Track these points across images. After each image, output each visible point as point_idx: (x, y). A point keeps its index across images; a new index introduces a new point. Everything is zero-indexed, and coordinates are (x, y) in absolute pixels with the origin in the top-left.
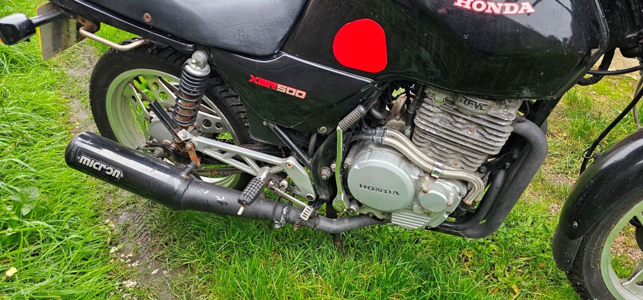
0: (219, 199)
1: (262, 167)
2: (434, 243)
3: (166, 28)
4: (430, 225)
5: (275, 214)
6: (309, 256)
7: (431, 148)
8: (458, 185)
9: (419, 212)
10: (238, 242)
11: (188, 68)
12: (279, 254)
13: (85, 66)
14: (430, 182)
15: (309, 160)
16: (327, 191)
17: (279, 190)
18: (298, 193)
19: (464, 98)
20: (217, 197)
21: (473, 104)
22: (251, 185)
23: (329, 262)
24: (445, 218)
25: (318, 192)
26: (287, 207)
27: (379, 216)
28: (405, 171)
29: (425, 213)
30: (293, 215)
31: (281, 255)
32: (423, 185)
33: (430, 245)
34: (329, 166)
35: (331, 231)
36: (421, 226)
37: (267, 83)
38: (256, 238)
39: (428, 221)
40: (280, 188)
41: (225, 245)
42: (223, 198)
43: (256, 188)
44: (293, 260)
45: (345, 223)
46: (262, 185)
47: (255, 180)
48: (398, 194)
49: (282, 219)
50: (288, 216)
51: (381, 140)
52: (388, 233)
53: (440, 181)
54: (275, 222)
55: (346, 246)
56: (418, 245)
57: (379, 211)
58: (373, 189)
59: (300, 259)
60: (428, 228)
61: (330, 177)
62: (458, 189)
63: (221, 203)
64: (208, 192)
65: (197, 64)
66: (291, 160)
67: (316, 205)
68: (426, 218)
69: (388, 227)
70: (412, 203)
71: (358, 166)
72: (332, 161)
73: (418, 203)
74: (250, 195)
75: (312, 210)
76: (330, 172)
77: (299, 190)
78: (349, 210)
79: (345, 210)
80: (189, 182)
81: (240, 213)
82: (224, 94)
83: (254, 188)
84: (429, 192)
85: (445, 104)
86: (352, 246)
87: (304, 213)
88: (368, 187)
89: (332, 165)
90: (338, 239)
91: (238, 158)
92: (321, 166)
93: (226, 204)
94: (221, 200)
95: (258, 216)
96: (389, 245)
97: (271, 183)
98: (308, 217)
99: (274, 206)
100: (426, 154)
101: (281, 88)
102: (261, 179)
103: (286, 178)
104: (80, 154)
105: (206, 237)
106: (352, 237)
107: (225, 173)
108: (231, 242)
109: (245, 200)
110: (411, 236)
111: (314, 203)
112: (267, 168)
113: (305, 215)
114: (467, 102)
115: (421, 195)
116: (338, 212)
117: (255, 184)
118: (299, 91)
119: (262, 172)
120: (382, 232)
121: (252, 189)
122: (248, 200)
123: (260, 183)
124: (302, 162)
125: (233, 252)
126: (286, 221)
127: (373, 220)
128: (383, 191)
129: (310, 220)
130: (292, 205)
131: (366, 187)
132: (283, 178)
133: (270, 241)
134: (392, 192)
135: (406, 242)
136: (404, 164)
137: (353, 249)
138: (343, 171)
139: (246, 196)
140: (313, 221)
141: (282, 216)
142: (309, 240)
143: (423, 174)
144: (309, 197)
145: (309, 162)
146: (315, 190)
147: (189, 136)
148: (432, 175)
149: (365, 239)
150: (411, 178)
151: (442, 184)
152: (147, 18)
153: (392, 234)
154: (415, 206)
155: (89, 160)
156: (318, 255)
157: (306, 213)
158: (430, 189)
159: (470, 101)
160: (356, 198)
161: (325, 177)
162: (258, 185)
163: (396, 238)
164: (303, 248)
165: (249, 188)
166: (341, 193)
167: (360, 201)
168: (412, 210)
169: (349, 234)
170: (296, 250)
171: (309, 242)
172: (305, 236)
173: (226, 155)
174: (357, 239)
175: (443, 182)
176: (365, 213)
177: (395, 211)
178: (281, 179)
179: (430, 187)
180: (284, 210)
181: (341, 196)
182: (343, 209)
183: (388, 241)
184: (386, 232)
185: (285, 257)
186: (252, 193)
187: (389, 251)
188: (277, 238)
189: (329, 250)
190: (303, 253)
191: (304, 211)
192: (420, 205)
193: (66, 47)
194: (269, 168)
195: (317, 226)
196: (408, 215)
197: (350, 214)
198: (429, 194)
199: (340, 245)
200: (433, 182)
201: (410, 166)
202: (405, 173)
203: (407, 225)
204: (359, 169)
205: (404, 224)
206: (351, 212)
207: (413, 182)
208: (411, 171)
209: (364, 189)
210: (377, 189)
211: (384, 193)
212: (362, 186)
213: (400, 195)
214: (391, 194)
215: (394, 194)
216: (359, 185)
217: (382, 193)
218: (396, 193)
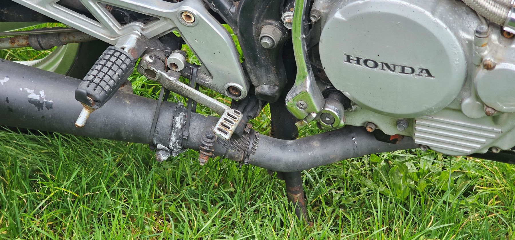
0: (34, 96)
1: (126, 24)
2: (506, 194)
4: (497, 144)
5: (158, 129)
6: (233, 223)
9: (476, 114)
10: (77, 192)
12: (168, 220)
14: (501, 45)
15: (232, 5)
16: (272, 77)
17: (165, 74)
18: (209, 81)
20: (29, 91)
22: (103, 62)
23: (278, 235)
25: (253, 77)
26: (182, 114)
27: (389, 130)
28: (446, 22)
29: (488, 114)
30: (197, 132)
31: (172, 223)
32: (486, 53)
33: (497, 199)
34: (278, 18)
35: (281, 167)
36: (478, 146)
38: (115, 186)
39: (494, 136)
40: (167, 69)
41: (49, 201)
42: (42, 93)
43: (115, 67)
44: (198, 231)
45: (312, 148)
46: (128, 61)
47: (111, 52)
48: (430, 75)
49: (174, 139)
50: (185, 133)
52: (407, 176)
54: (159, 146)
55: (315, 205)
56: (471, 200)
57: (389, 115)
58: (376, 65)
59: (213, 229)
60: (494, 151)
61: (280, 43)
63: (39, 104)
64: (6, 79)
66: (192, 6)
67: (249, 109)
68: (491, 128)
69: (407, 164)
70: (460, 94)
71: (342, 13)
72: (285, 5)
73: (473, 95)
74: (102, 83)
75: (240, 117)
76: (279, 32)
77: (210, 75)
78: (322, 115)
79: (314, 115)
81: (80, 122)
83: (110, 68)
84: (497, 67)
86: (327, 203)
87: (222, 124)
88: (365, 62)
89: (284, 15)
90: (296, 188)
92: (259, 17)
93: (49, 106)
94: (37, 98)
95: (119, 132)
96: (408, 198)
97: (148, 58)
98: (230, 133)
99: (154, 111)
102: (126, 50)
103: (180, 48)
105: (5, 185)
106: (328, 184)
107: (43, 42)
108: (62, 193)
109: (92, 92)
110: (455, 181)
111: (244, 104)
112: (138, 25)
113: (223, 128)
115: (481, 73)
116: (299, 120)
117: (113, 59)
119: (127, 36)
120: (392, 174)
121: (105, 69)
122: (98, 94)
123: (123, 57)
124: (215, 10)
125: (68, 214)
126: (181, 144)
127: (374, 143)
128: (398, 69)
129: (235, 142)
130: (194, 110)
131: (361, 62)
132: (174, 50)
133: (148, 192)
134: (417, 71)
135: (443, 192)
136: (445, 6)
137: (330, 209)
138: (310, 27)
139: (93, 85)
140: (240, 144)
141: (173, 134)
142: (232, 189)
143: (485, 27)
144: (232, 90)
145: (233, 10)
146: (246, 73)
148: (506, 29)
149: (356, 188)
150: (459, 38)
153: (415, 176)
154: (467, 101)
156: (254, 222)
157: (227, 124)
158: (501, 60)
160: (338, 88)
161: (268, 42)
162: (119, 62)
163: (423, 185)
164: (220, 207)
165: (99, 67)
166: (305, 77)
167: (347, 94)
168: (460, 111)
169: (320, 178)
170: (205, 211)
171: (232, 195)
172: (223, 182)
174: (339, 189)
176: (358, 124)
177: (421, 115)
178: (169, 49)
179: (500, 55)
180: (178, 119)
181: (306, 83)
182: (309, 114)
183: (405, 190)
184: (402, 175)
185: (180, 226)
186: (107, 78)
187: (408, 208)
188: (162, 185)
189: (278, 211)
190: (219, 216)
191: (221, 120)
192: (477, 98)
194: (142, 25)
195: (251, 156)
196: (450, 122)
197: (324, 123)
198: (497, 70)
199: (301, 201)
200: (507, 46)
201: (458, 12)
202: (446, 27)
203: (449, 147)
204: (344, 19)
205: (442, 144)
206: (328, 119)
207: (462, 45)
208: (458, 23)
209: (355, 65)
210: (385, 64)
211: (399, 72)
212: (351, 60)
213: (434, 77)
214: (414, 74)
215: (422, 74)
216: (345, 56)
217: (394, 73)
218: (425, 72)
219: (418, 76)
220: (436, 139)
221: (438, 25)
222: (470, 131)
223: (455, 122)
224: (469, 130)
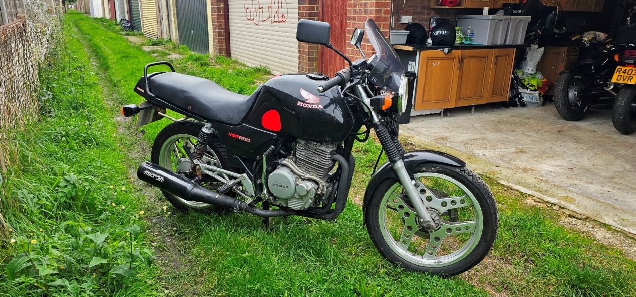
0: (209, 195)
1: (231, 179)
3: (196, 112)
5: (235, 205)
7: (303, 167)
8: (313, 184)
9: (298, 197)
11: (203, 130)
13: (139, 152)
16: (259, 190)
18: (247, 192)
20: (207, 193)
21: (312, 144)
27: (284, 205)
28: (291, 176)
30: (243, 205)
34: (260, 178)
35: (261, 215)
36: (301, 207)
37: (236, 136)
40: (238, 190)
46: (229, 186)
49: (238, 207)
50: (240, 205)
53: (305, 181)
54: (234, 208)
61: (261, 183)
62: (313, 186)
64: (203, 191)
65: (207, 127)
66: (245, 175)
70: (294, 193)
73: (296, 192)
76: (261, 181)
77: (247, 190)
79: (266, 198)
80: (195, 186)
82: (219, 146)
85: (305, 145)
91: (220, 175)
92: (257, 178)
95: (226, 204)
97: (234, 187)
99: (234, 200)
100: (301, 170)
101: (241, 138)
103: (241, 185)
104: (145, 170)
112: (233, 180)
118: (248, 139)
119: (230, 182)
124: (249, 175)
128: (282, 186)
131: (275, 186)
134: (285, 187)
136: (291, 173)
138: (266, 181)
140: (253, 209)
141: (238, 205)
143: (298, 178)
144: (252, 196)
145: (252, 176)
146: (255, 192)
147: (199, 163)
148: (302, 178)
150: (293, 180)
152: (189, 108)
154: (296, 195)
155: (149, 173)
159: (311, 142)
161: (259, 183)
167: (274, 194)
168: (294, 197)
173: (215, 173)
176: (278, 204)
178: (239, 185)
179: (300, 183)
180: (239, 201)
181: (265, 191)
186: (223, 188)
193: (147, 123)
195: (255, 212)
198: (299, 186)
200: (302, 181)
204: (271, 176)
208: (294, 177)
210: (278, 185)
212: (272, 185)
213: (288, 188)
221: (288, 176)
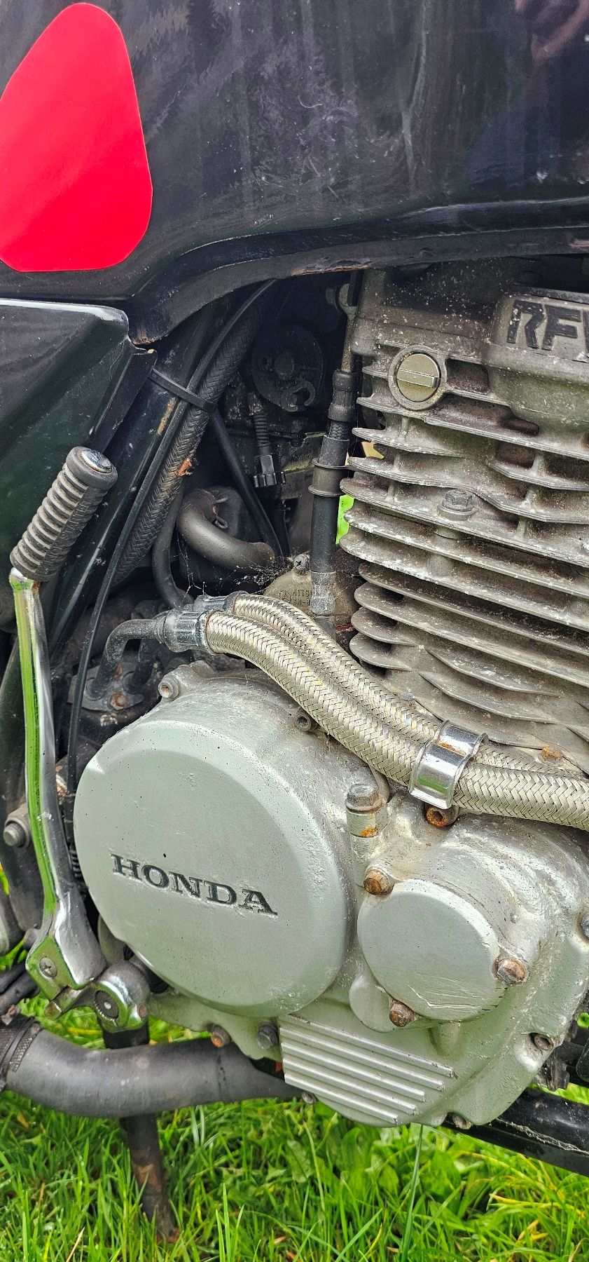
7: (430, 675)
8: (569, 872)
14: (417, 841)
19: (525, 307)
21: (571, 332)
24: (522, 1068)
28: (288, 777)
29: (394, 1020)
32: (375, 853)
36: (411, 1106)
39: (439, 1083)
45: (131, 1071)
48: (268, 909)
51: (194, 631)
53: (466, 840)
58: (165, 880)
60: (459, 1124)
68: (428, 1062)
70: (342, 963)
71: (101, 764)
78: (97, 995)
79: (74, 993)
84: (397, 890)
85: (449, 399)
88: (147, 870)
90: (143, 1153)
114: (540, 331)
128: (205, 889)
131: (140, 871)
134: (242, 897)
148: (418, 793)
151: (475, 853)
154: (358, 984)
158: (407, 874)
159: (555, 313)
168: (348, 1006)
175: (482, 847)
176: (196, 1027)
177: (284, 1013)
179: (409, 862)
182: (63, 989)
195: (10, 1074)
196: (344, 1037)
197: (103, 1015)
198: (395, 897)
199: (154, 1182)
200: (432, 844)
201: (330, 763)
202: (288, 785)
203: (353, 1101)
204: (101, 771)
205: (337, 1093)
206: (108, 1006)
207: (329, 835)
208: (326, 785)
209: (130, 878)
210: (179, 875)
211: (209, 899)
212: (125, 867)
213: (276, 914)
214: (236, 904)
215: (252, 905)
216: (113, 858)
217: (200, 899)
218: (257, 900)
219: (244, 909)
220: (323, 1077)
221: (269, 781)
222: (388, 1066)
223: (355, 1038)
224: (385, 1062)
